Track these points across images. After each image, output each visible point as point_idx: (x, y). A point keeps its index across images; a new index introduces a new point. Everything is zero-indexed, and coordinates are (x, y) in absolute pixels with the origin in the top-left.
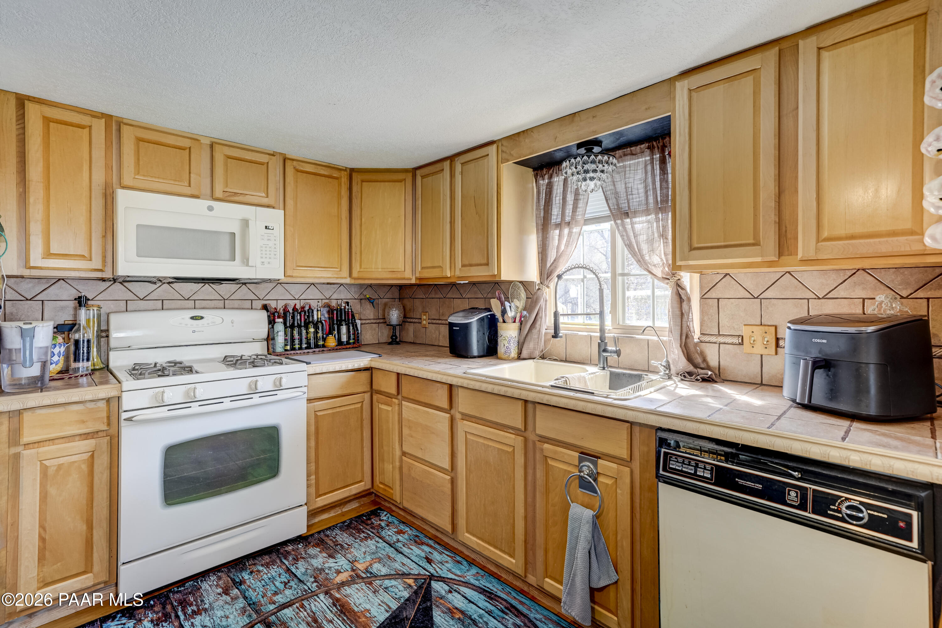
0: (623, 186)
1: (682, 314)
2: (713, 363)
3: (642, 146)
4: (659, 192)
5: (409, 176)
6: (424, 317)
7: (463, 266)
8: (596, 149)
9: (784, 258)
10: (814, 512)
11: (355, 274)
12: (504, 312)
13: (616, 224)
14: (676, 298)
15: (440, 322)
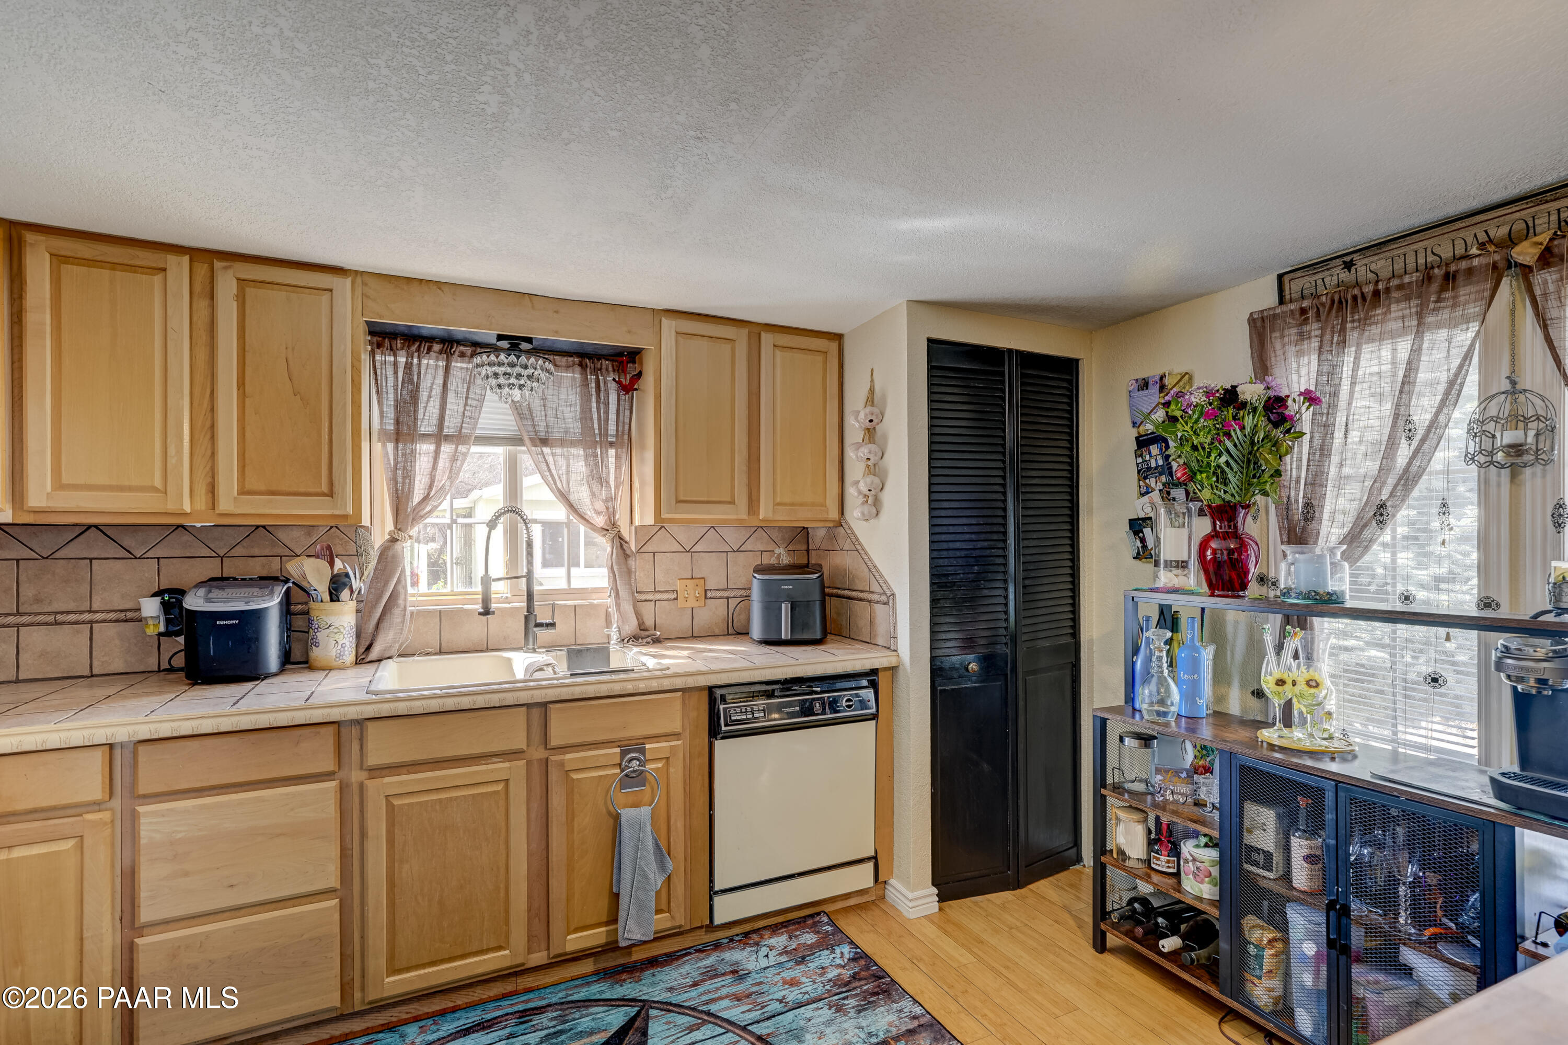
2: (649, 622)
8: (525, 346)
10: (832, 713)
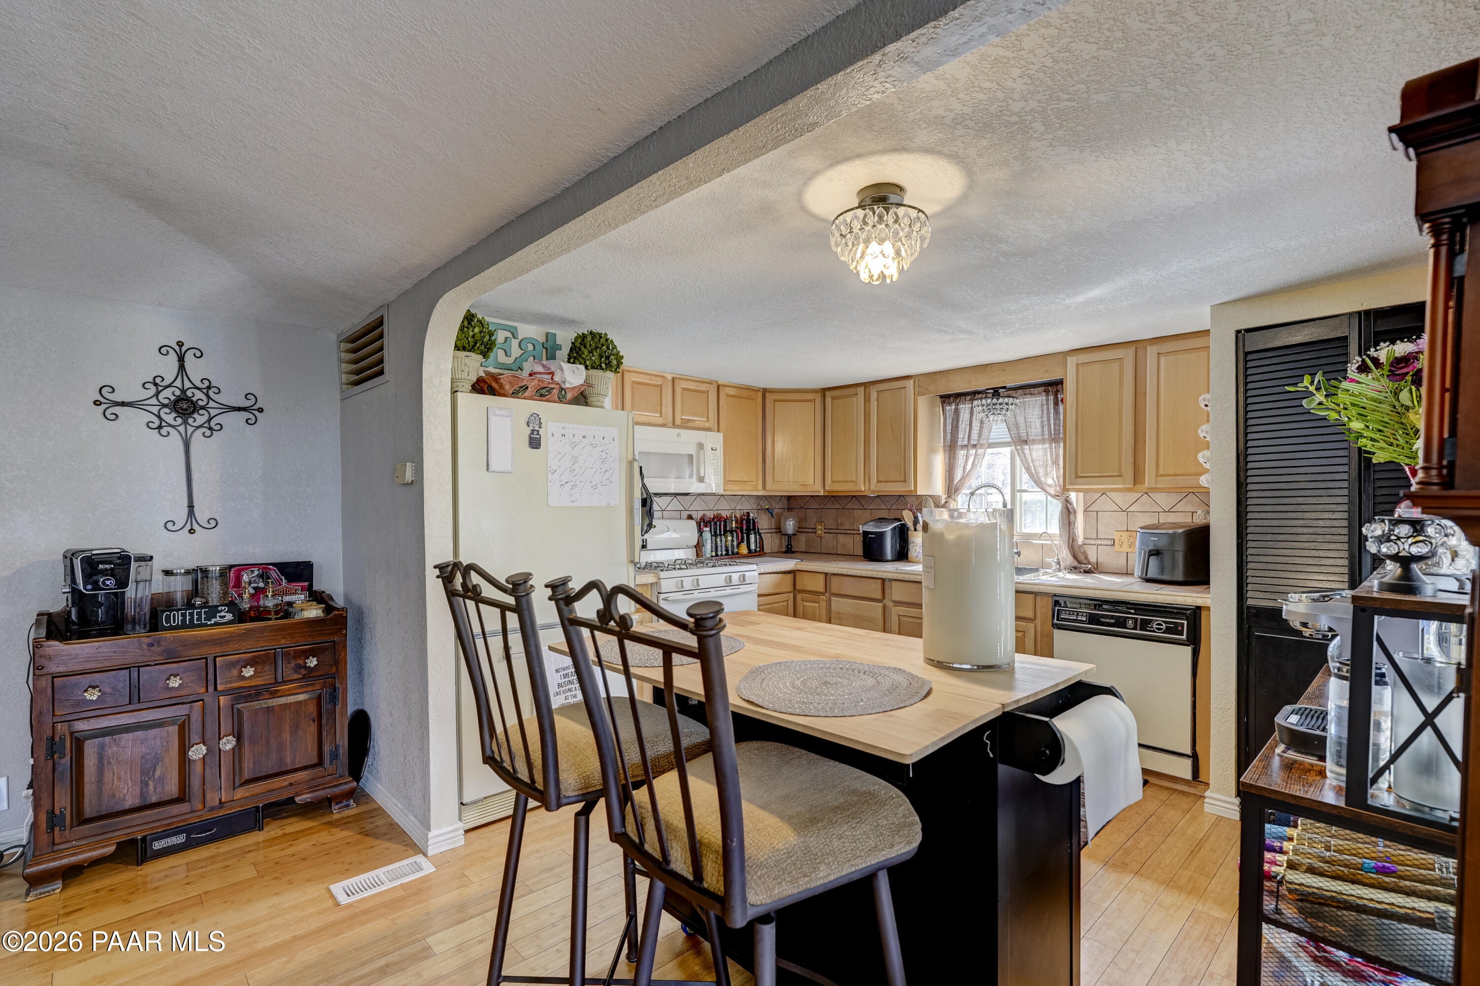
0: (1023, 418)
1: (1070, 523)
2: (1093, 558)
3: (1040, 389)
4: (1052, 426)
5: (818, 398)
6: (820, 527)
7: (878, 482)
9: (1138, 486)
10: (1140, 630)
11: (768, 487)
12: (916, 522)
13: (1016, 448)
14: (1065, 511)
15: (838, 531)
